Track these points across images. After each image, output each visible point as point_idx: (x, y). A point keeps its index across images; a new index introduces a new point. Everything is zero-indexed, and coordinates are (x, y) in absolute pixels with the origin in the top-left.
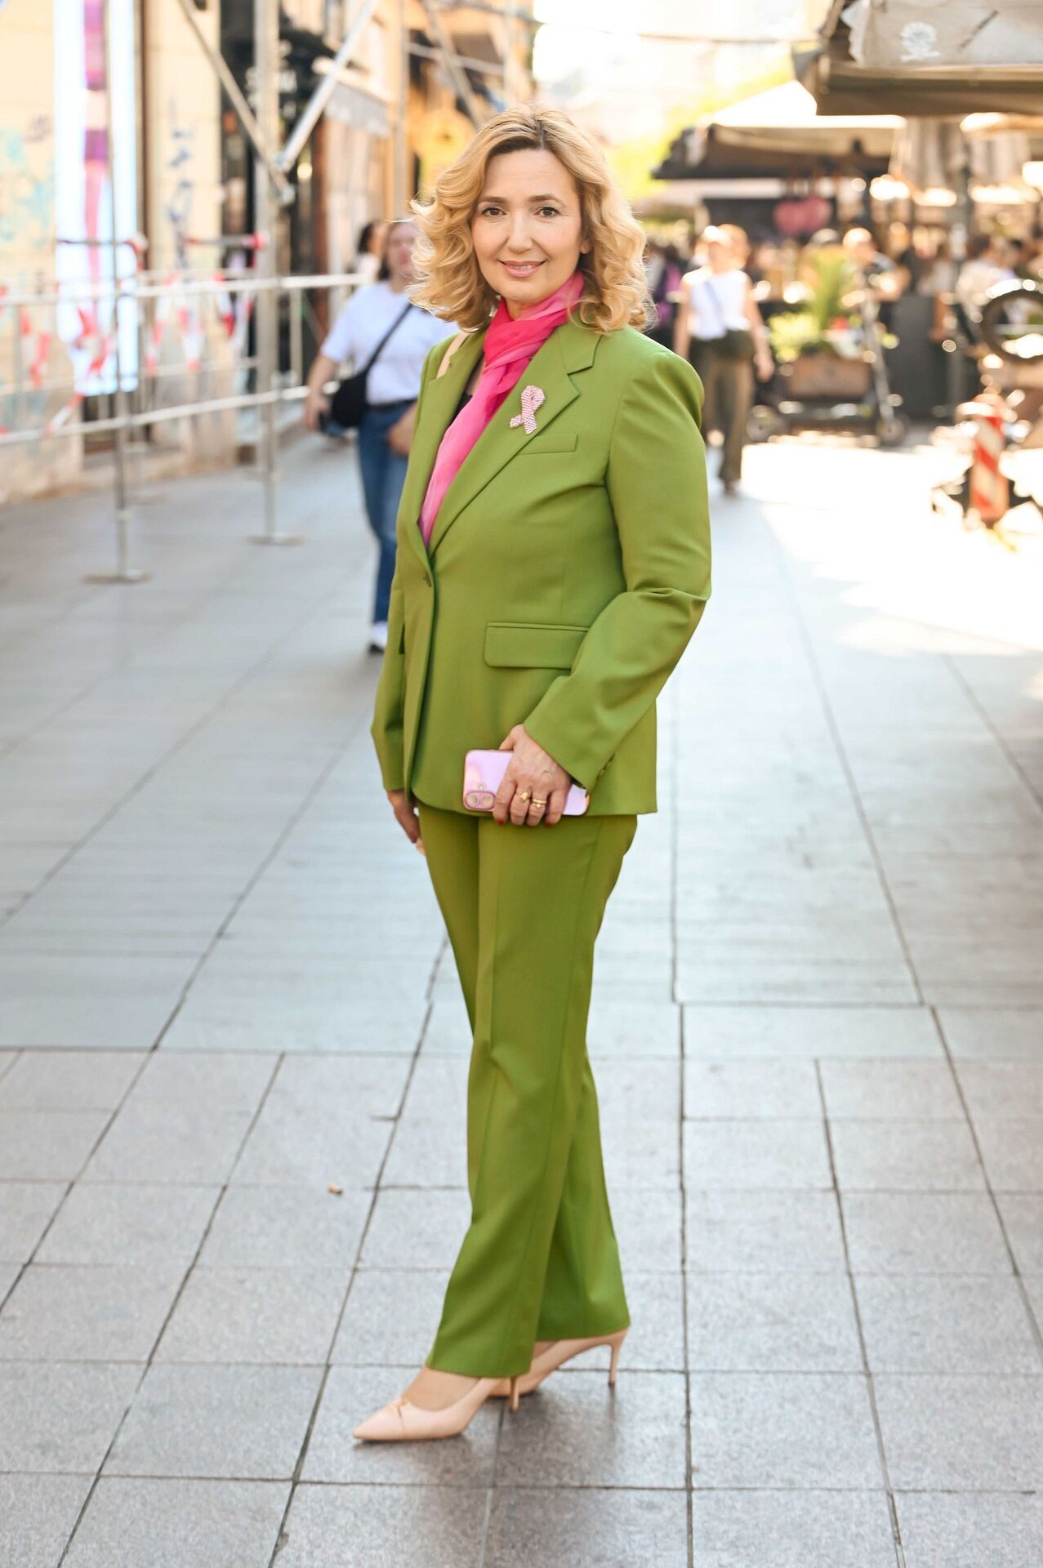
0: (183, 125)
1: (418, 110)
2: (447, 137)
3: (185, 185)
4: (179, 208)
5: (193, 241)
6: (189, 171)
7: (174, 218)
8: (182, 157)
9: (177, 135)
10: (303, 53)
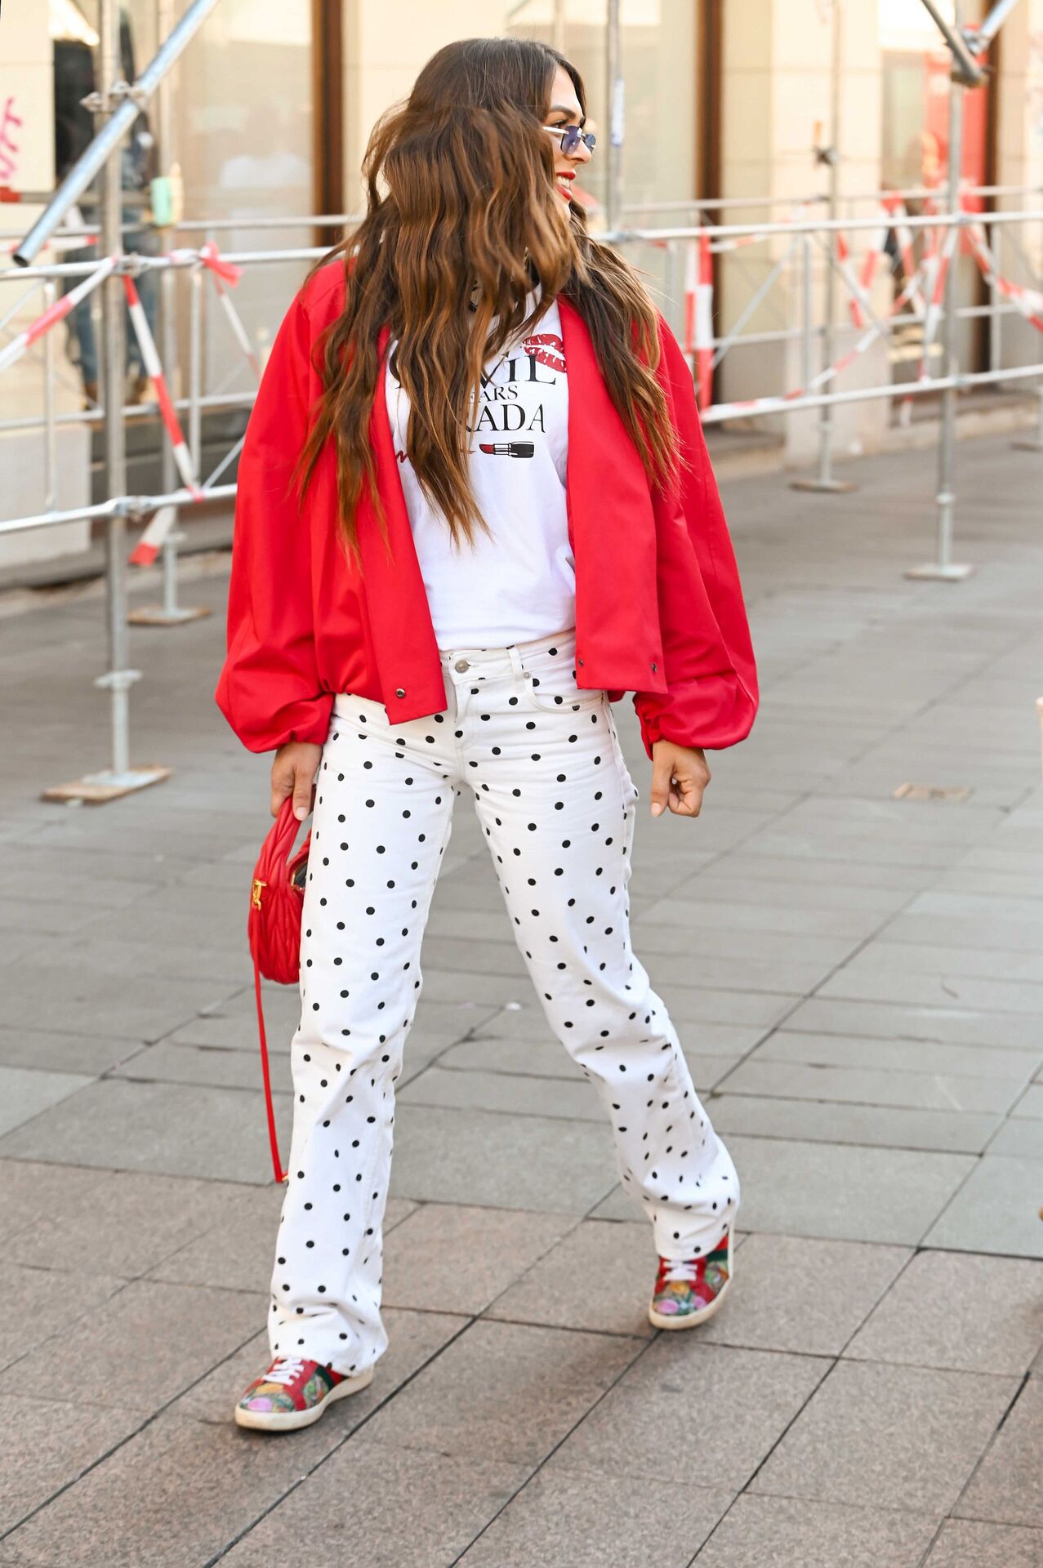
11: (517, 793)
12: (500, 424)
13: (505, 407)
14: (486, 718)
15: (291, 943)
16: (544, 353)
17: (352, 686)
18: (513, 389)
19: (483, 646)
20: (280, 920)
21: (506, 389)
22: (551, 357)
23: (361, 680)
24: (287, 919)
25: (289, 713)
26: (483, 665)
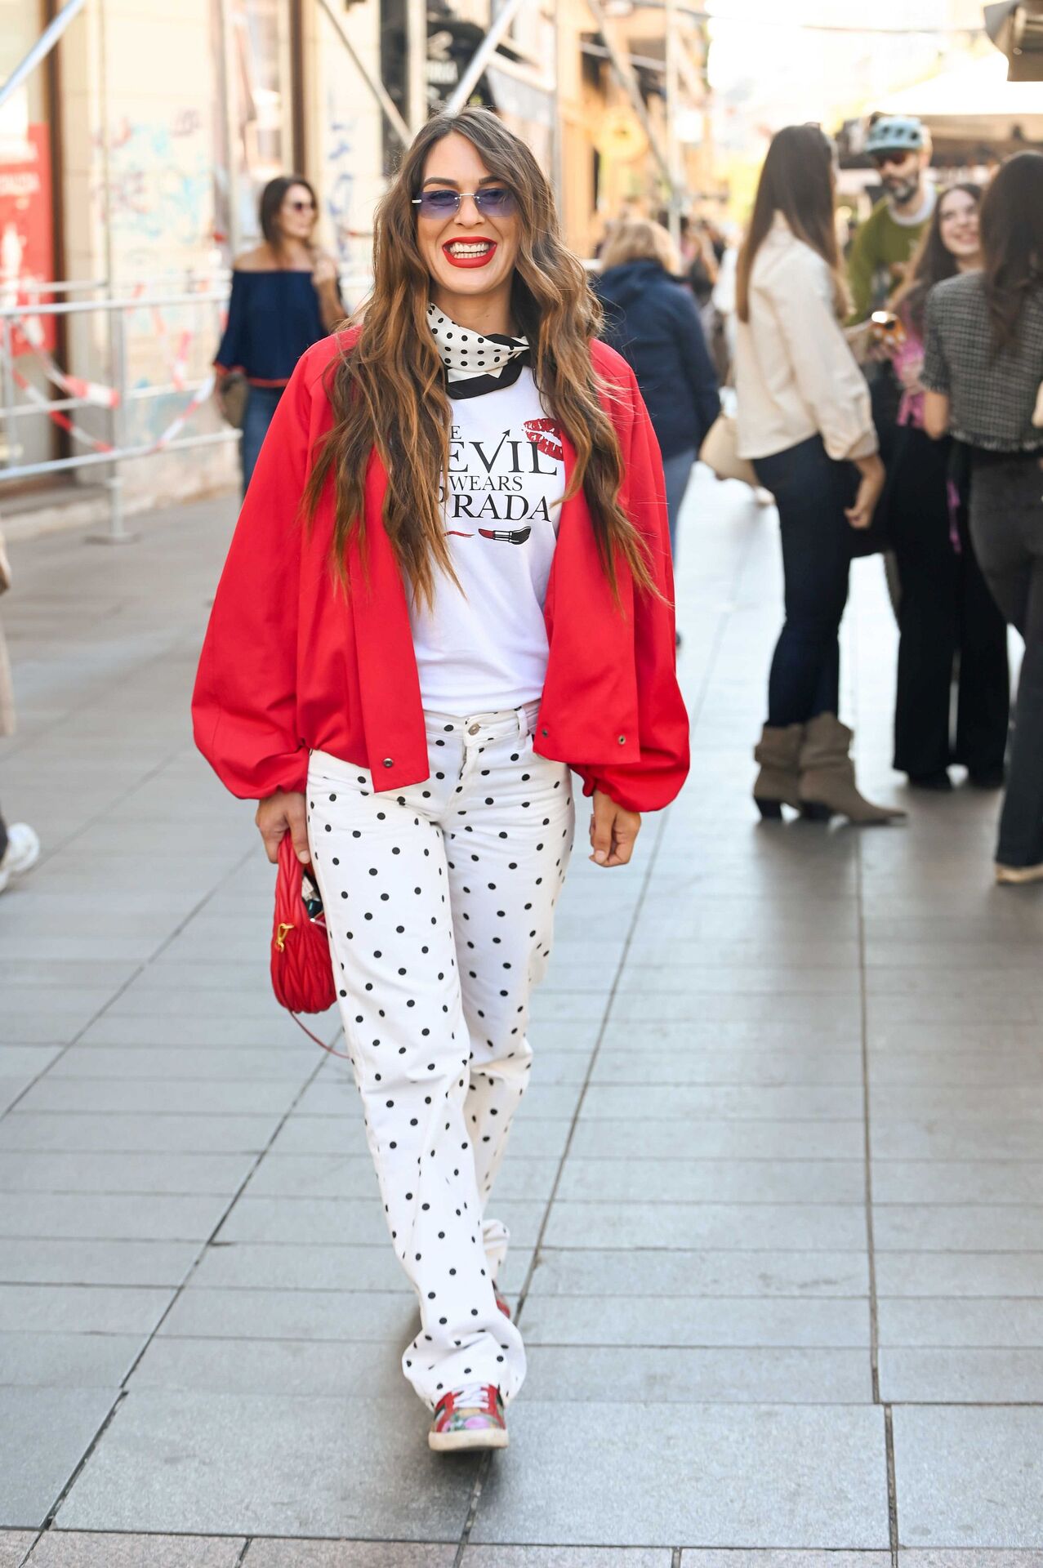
0: (340, 118)
1: (596, 104)
2: (623, 133)
3: (346, 177)
4: (339, 202)
5: (353, 234)
6: (348, 163)
7: (334, 211)
8: (343, 149)
9: (336, 127)
10: (464, 44)
11: (503, 835)
12: (502, 513)
13: (510, 497)
14: (485, 773)
15: (322, 975)
16: (545, 440)
17: (326, 745)
18: (517, 480)
19: (495, 708)
20: (310, 955)
21: (511, 480)
22: (551, 444)
23: (340, 741)
24: (316, 953)
25: (269, 765)
26: (493, 727)
